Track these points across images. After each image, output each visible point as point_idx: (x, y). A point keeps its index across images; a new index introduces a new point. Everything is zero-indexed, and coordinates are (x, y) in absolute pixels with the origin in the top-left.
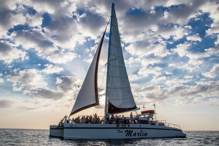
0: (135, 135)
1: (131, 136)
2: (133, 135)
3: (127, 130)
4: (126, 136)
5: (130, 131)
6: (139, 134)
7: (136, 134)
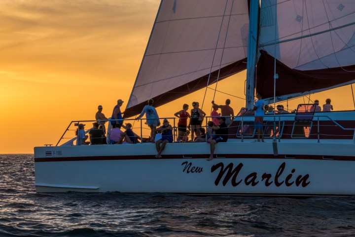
0: (252, 179)
1: (234, 184)
2: (243, 182)
3: (216, 161)
4: (217, 183)
5: (231, 165)
6: (272, 179)
7: (259, 178)
